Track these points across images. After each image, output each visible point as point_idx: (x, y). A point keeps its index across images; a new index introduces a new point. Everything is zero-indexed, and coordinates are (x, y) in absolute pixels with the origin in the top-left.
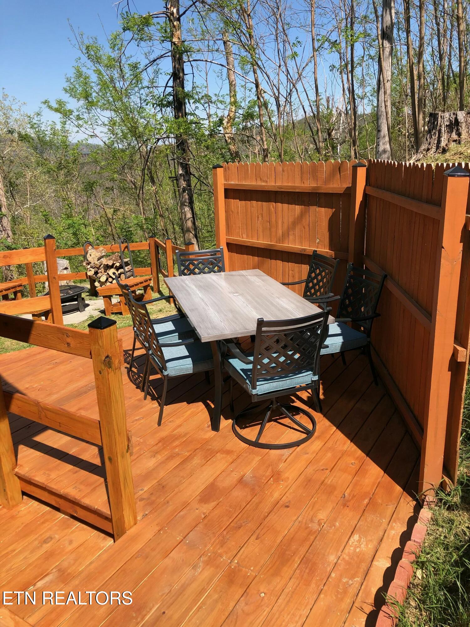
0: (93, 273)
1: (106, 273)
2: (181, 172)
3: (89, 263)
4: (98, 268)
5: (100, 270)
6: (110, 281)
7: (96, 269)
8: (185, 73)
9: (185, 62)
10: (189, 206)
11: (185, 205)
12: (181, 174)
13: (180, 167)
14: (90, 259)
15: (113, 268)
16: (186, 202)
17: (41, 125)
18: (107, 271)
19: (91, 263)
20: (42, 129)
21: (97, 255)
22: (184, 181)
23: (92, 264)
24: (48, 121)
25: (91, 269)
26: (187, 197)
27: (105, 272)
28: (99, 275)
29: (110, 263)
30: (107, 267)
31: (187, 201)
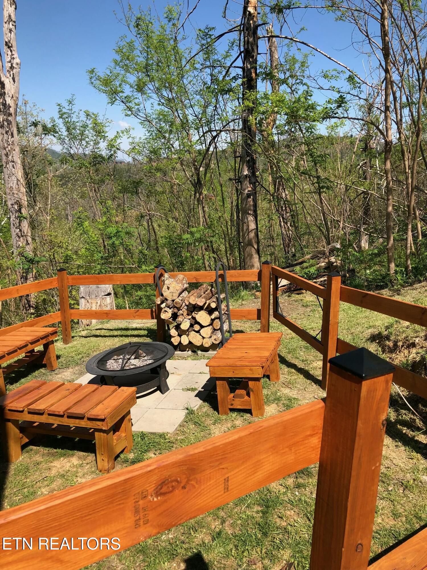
0: (170, 315)
1: (190, 317)
2: (246, 172)
3: (165, 300)
4: (179, 309)
5: (181, 312)
6: (196, 330)
7: (176, 311)
8: (259, 52)
9: (260, 38)
10: (253, 215)
11: (249, 214)
12: (246, 176)
13: (245, 166)
14: (166, 293)
15: (202, 309)
16: (250, 210)
17: (72, 115)
18: (193, 314)
19: (167, 300)
20: (72, 120)
21: (178, 288)
22: (250, 183)
23: (169, 302)
24: (81, 110)
25: (167, 309)
26: (252, 203)
27: (188, 315)
28: (180, 319)
29: (200, 302)
30: (194, 308)
31: (252, 208)
